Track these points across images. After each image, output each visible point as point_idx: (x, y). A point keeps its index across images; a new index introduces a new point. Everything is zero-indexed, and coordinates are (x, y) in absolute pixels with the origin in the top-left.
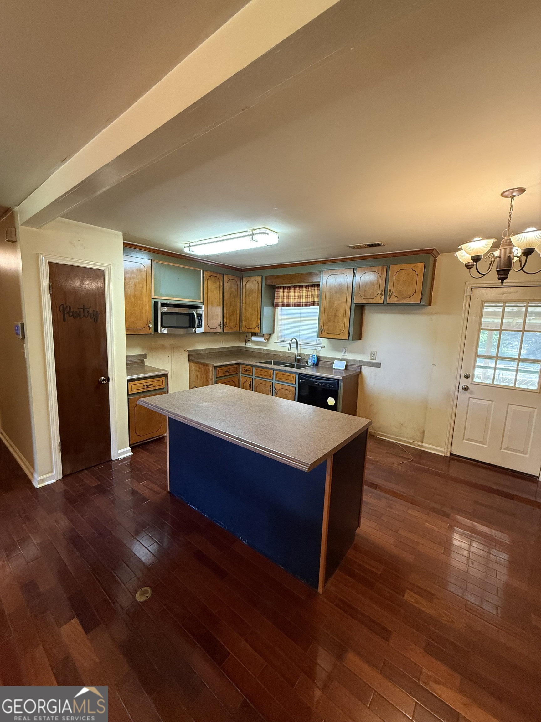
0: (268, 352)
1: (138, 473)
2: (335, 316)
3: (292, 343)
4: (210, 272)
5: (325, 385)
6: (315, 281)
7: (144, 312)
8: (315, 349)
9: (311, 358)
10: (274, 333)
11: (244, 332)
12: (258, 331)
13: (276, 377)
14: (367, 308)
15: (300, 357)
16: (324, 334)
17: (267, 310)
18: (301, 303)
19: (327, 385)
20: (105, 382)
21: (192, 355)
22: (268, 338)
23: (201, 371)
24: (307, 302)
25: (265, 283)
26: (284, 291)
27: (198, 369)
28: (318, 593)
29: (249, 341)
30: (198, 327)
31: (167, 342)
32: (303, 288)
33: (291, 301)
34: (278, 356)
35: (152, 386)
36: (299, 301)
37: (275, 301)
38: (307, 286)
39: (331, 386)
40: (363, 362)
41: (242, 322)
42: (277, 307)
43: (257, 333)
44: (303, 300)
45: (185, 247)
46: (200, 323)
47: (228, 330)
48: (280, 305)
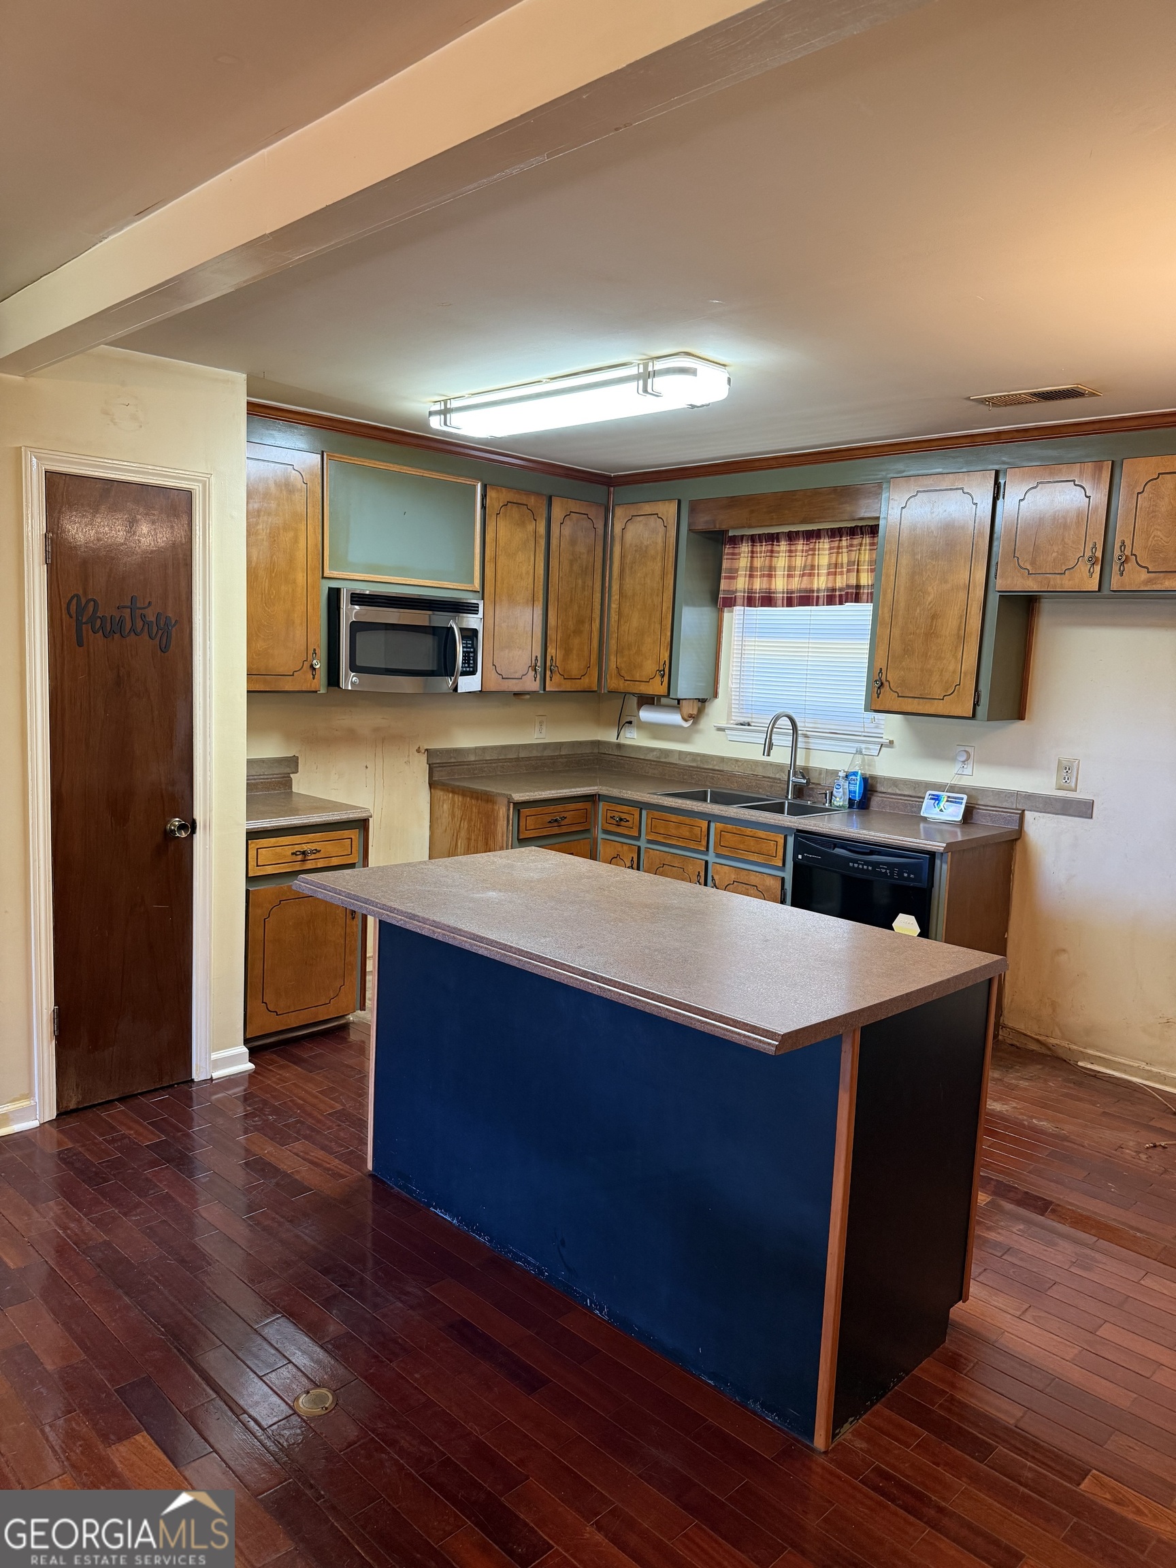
0: (694, 760)
1: (275, 1121)
2: (931, 634)
3: (775, 730)
4: (504, 489)
5: (884, 871)
6: (864, 513)
7: (297, 621)
8: (859, 752)
9: (841, 781)
10: (716, 695)
11: (613, 692)
12: (662, 690)
13: (718, 844)
14: (1046, 606)
15: (804, 777)
16: (888, 698)
17: (693, 619)
18: (813, 591)
19: (892, 873)
20: (185, 833)
21: (442, 765)
22: (695, 712)
23: (470, 820)
24: (834, 590)
25: (689, 525)
26: (752, 552)
27: (458, 813)
28: (813, 1450)
29: (630, 723)
30: (464, 674)
31: (364, 720)
32: (822, 541)
33: (780, 584)
34: (731, 776)
35: (317, 855)
36: (805, 583)
37: (722, 587)
38: (835, 533)
39: (906, 875)
40: (1029, 797)
41: (608, 660)
42: (730, 606)
43: (659, 697)
44: (821, 583)
45: (431, 413)
46: (469, 660)
47: (560, 685)
48: (739, 601)
